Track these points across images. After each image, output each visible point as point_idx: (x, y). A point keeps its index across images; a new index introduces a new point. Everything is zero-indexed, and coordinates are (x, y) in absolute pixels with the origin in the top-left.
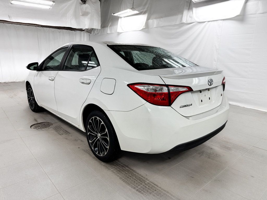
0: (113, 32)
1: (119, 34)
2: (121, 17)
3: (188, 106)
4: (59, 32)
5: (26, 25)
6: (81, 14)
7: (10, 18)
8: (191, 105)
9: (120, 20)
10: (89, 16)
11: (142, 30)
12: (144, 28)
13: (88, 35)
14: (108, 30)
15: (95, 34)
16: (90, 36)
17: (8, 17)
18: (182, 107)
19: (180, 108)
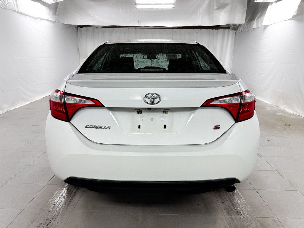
0: (260, 25)
1: (266, 27)
2: (272, 3)
3: (101, 128)
4: (197, 33)
5: (156, 28)
6: (215, 7)
7: (139, 23)
8: (109, 128)
9: (269, 7)
10: (228, 8)
11: (294, 18)
12: (296, 14)
13: (235, 33)
14: (255, 25)
15: (241, 31)
16: (236, 34)
17: (138, 22)
18: (89, 127)
19: (86, 127)
